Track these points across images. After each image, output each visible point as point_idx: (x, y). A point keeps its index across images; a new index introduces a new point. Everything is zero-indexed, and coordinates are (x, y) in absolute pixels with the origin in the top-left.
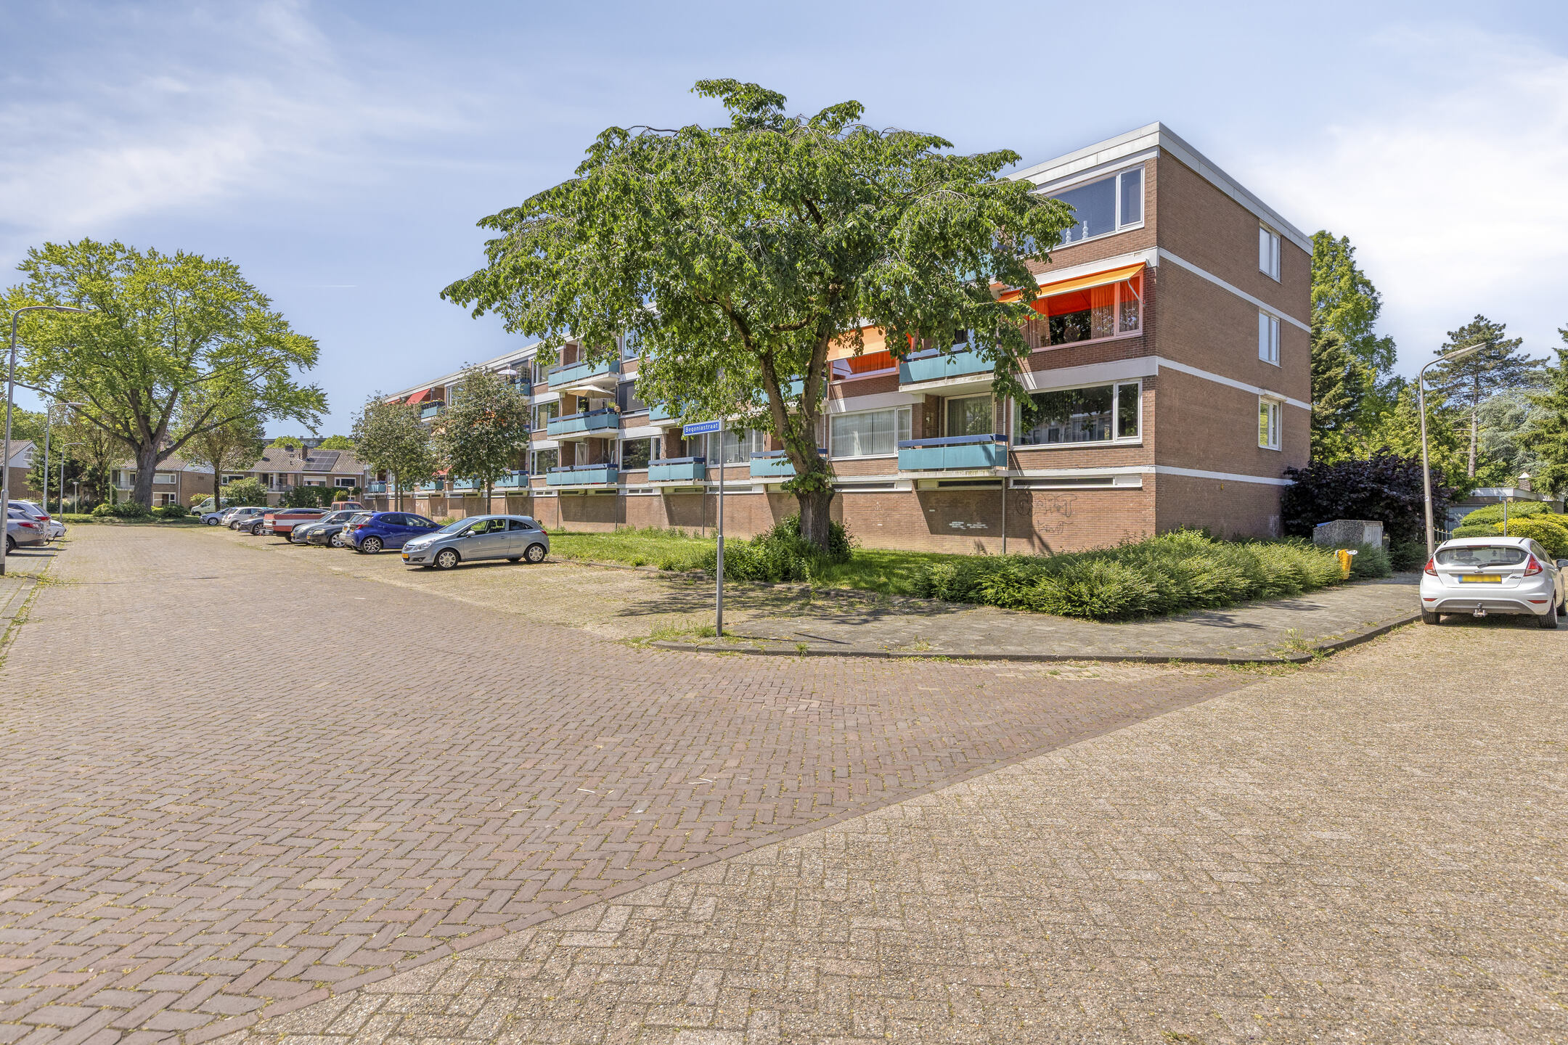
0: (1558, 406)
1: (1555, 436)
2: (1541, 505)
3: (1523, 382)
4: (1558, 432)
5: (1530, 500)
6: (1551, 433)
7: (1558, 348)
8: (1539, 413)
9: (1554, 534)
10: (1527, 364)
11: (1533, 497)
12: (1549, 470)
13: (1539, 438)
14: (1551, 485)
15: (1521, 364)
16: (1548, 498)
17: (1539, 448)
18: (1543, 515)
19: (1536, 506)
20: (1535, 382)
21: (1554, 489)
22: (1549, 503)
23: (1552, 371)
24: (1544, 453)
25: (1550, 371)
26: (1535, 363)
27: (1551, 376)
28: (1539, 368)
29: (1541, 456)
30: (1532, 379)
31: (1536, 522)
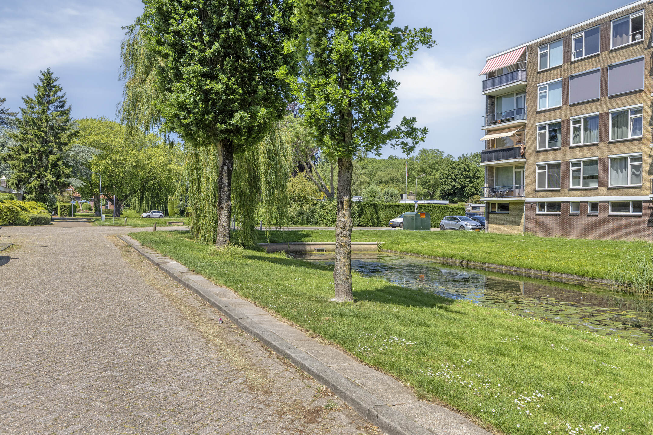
0: (20, 140)
1: (19, 157)
2: (10, 195)
3: (6, 124)
4: (20, 155)
5: (5, 192)
6: (16, 155)
7: (22, 107)
8: (12, 143)
9: (14, 212)
10: (8, 114)
11: (7, 191)
12: (15, 176)
13: (11, 157)
14: (16, 184)
15: (5, 113)
16: (15, 191)
17: (11, 162)
18: (10, 201)
19: (7, 196)
20: (12, 125)
21: (18, 186)
22: (16, 194)
23: (18, 120)
24: (13, 166)
25: (17, 120)
26: (11, 114)
27: (18, 122)
28: (13, 118)
29: (12, 167)
30: (10, 123)
31: (6, 205)
